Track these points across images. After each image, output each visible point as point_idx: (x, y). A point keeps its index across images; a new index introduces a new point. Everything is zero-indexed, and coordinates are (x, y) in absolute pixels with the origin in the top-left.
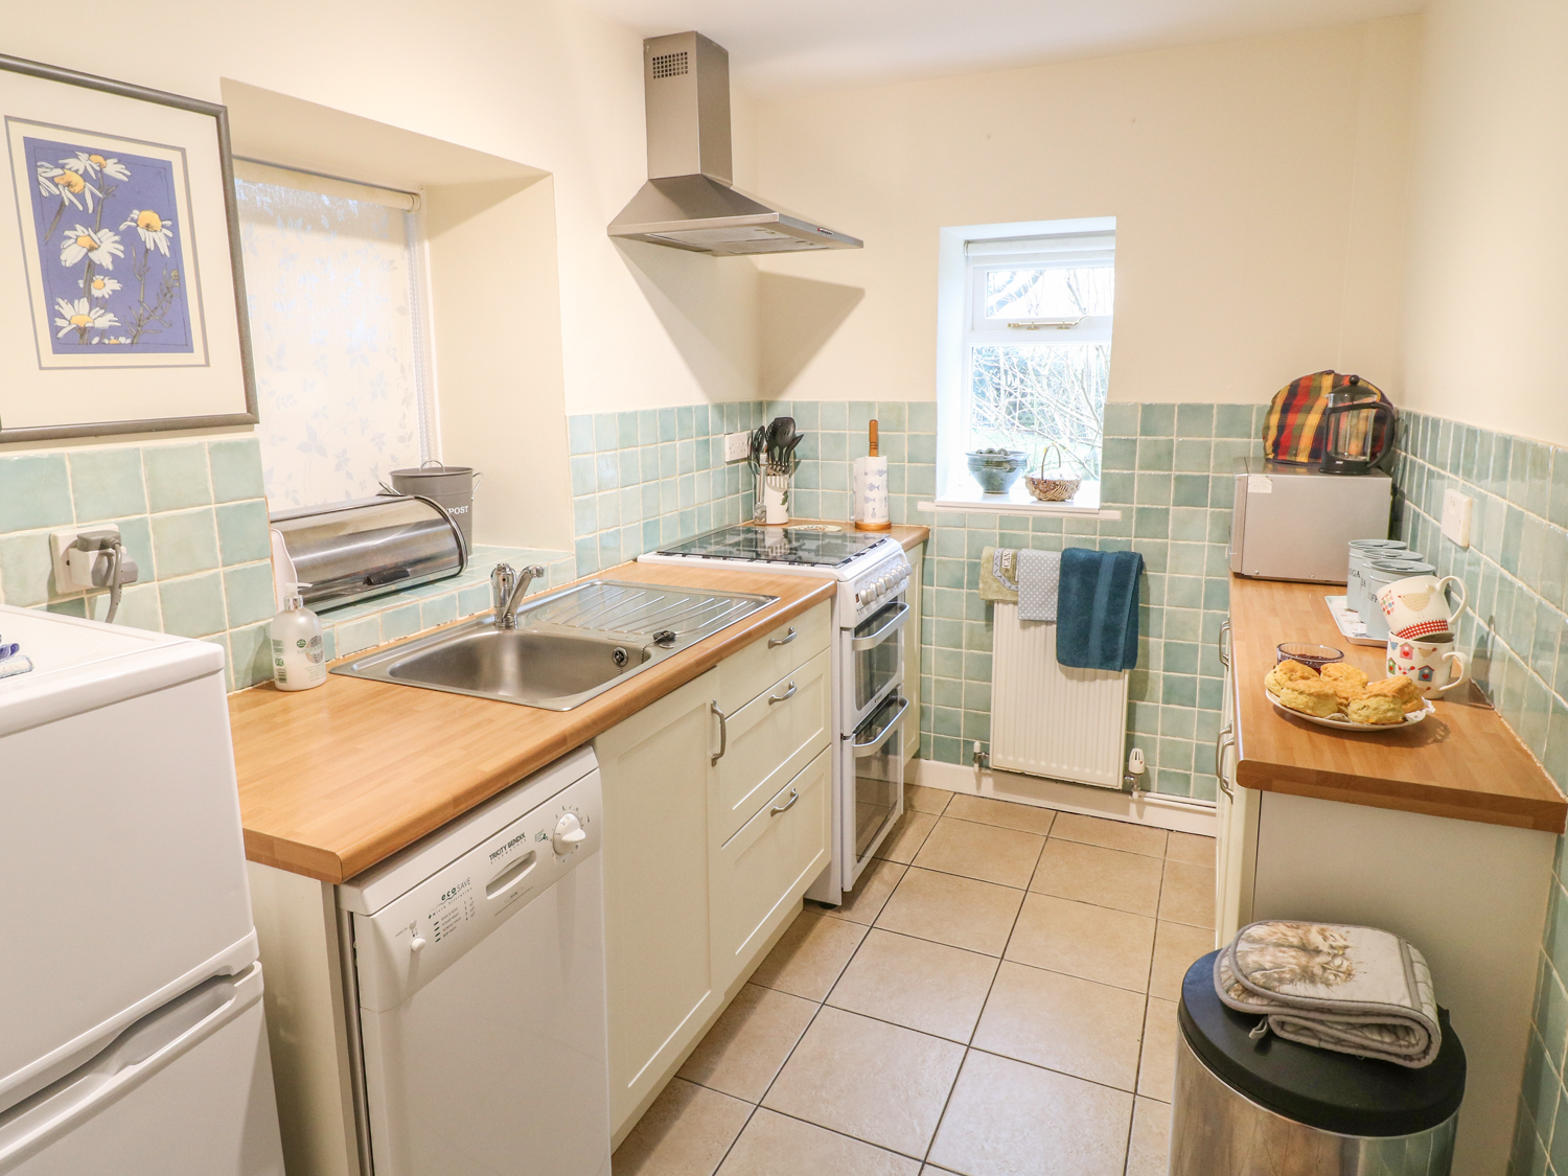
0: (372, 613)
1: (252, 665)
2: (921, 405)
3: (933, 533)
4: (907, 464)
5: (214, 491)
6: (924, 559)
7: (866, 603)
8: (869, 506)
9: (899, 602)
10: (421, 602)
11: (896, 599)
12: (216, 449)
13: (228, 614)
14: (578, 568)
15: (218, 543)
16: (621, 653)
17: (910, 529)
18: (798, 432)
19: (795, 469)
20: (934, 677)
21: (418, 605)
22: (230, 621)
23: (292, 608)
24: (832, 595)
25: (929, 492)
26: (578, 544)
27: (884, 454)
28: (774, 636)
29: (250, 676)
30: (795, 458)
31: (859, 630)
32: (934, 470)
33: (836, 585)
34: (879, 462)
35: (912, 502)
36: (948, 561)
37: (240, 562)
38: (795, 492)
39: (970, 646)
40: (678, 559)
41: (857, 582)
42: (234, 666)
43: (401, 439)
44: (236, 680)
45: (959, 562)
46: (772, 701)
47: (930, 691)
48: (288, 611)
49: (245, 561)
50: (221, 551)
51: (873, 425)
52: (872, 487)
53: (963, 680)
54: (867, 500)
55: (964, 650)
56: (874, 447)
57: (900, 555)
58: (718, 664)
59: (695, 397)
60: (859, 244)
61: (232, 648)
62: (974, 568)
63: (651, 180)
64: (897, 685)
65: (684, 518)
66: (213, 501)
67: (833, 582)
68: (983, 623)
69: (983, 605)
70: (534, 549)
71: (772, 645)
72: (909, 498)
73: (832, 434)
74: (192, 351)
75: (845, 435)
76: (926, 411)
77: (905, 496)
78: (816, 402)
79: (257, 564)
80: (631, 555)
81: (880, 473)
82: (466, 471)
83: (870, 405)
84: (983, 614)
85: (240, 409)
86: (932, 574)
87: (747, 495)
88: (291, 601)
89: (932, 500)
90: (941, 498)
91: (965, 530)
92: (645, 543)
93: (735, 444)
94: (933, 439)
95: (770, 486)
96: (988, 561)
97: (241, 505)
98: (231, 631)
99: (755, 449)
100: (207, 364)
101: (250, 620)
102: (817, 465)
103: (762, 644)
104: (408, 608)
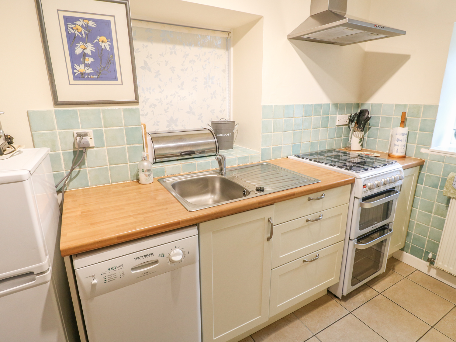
0: (179, 164)
1: (136, 174)
2: (430, 106)
3: (426, 163)
4: (418, 132)
5: (124, 123)
6: (419, 173)
7: (370, 189)
8: (395, 148)
9: (396, 190)
10: (197, 162)
11: (394, 188)
12: (125, 110)
13: (129, 159)
14: (261, 158)
15: (125, 138)
16: (245, 191)
17: (415, 159)
18: (369, 116)
19: (369, 130)
20: (416, 222)
21: (196, 163)
22: (129, 161)
23: (143, 160)
24: (352, 183)
25: (428, 145)
26: (262, 150)
27: (407, 127)
28: (312, 196)
29: (135, 177)
30: (369, 126)
31: (365, 199)
32: (432, 135)
33: (354, 179)
34: (405, 130)
35: (418, 148)
36: (431, 176)
37: (132, 144)
38: (367, 139)
39: (436, 213)
40: (301, 159)
41: (365, 180)
42: (130, 174)
43: (221, 111)
44: (131, 178)
45: (438, 177)
46: (307, 221)
47: (413, 226)
48: (142, 161)
49: (134, 144)
50: (126, 140)
51: (404, 114)
52: (398, 140)
53: (430, 227)
54: (395, 145)
55: (433, 214)
56: (403, 123)
57: (400, 171)
58: (275, 204)
59: (323, 99)
60: (404, 33)
61: (130, 169)
62: (444, 180)
63: (311, 16)
64: (390, 223)
65: (312, 144)
66: (124, 125)
67: (353, 178)
68: (445, 205)
69: (446, 198)
70: (251, 149)
71: (310, 199)
72: (417, 147)
73: (386, 117)
74: (118, 80)
75: (392, 117)
76: (433, 109)
77: (416, 145)
78: (381, 104)
79: (138, 145)
80: (286, 155)
81: (403, 134)
82: (233, 122)
83: (405, 106)
84: (446, 201)
85: (133, 98)
86: (423, 180)
87: (346, 138)
88: (143, 157)
89: (428, 148)
90: (433, 147)
91: (443, 164)
92: (293, 152)
93: (343, 119)
94: (434, 122)
95: (354, 136)
96: (451, 179)
97: (133, 127)
98: (130, 164)
99: (351, 120)
100: (122, 84)
101: (136, 161)
102: (378, 129)
103: (305, 198)
104: (192, 164)
